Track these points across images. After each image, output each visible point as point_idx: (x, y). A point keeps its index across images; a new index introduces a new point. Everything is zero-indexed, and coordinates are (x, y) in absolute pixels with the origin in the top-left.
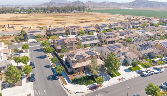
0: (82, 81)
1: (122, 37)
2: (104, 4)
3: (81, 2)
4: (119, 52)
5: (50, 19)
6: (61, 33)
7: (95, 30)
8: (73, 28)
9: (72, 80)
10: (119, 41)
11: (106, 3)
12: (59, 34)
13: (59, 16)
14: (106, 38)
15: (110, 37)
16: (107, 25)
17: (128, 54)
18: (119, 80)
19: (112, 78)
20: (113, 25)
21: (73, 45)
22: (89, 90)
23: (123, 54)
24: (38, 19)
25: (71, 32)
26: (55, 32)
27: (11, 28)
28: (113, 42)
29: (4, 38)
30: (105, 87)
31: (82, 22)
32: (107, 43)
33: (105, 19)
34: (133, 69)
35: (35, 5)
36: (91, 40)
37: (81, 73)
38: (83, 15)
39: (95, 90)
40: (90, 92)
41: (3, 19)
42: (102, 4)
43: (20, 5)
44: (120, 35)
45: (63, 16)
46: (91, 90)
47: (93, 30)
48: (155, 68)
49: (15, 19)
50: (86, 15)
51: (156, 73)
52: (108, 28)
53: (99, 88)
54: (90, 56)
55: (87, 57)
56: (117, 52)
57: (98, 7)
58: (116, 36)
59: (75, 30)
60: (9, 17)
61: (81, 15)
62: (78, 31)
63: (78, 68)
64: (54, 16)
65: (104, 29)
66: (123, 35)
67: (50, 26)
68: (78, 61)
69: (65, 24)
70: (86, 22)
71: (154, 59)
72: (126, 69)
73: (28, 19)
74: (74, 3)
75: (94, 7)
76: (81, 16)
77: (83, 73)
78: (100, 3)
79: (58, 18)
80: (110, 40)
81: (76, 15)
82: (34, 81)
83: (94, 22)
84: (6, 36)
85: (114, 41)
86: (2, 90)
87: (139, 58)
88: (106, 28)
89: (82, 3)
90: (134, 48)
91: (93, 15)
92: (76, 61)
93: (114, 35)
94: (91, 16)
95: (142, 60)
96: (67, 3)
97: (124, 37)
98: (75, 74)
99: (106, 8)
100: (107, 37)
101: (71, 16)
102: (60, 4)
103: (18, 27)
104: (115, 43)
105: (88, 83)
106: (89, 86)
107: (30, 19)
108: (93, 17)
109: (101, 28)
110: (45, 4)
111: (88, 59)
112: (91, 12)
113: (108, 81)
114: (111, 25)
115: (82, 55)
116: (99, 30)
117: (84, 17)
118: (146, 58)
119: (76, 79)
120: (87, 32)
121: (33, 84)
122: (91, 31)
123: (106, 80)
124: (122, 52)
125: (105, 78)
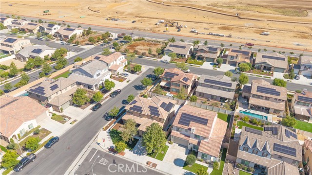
0: (117, 137)
4: (190, 130)
5: (262, 16)
7: (284, 69)
8: (235, 54)
9: (112, 130)
12: (207, 58)
13: (295, 8)
14: (253, 96)
15: (264, 98)
17: (206, 141)
19: (146, 156)
21: (179, 86)
22: (107, 150)
23: (196, 136)
24: (241, 14)
25: (229, 59)
27: (178, 27)
30: (123, 158)
32: (249, 107)
34: (190, 166)
36: (220, 88)
39: (111, 153)
40: (105, 151)
44: (296, 102)
46: (110, 150)
47: (280, 69)
53: (116, 155)
54: (148, 113)
55: (143, 113)
56: (187, 128)
59: (236, 58)
60: (205, 4)
64: (282, 7)
66: (305, 105)
67: (229, 36)
68: (132, 113)
85: (269, 109)
92: (130, 111)
93: (277, 97)
95: (234, 167)
98: (122, 126)
100: (257, 95)
106: (114, 145)
107: (232, 10)
109: (302, 68)
113: (136, 155)
115: (142, 108)
116: (296, 71)
118: (246, 169)
119: (117, 131)
120: (263, 67)
121: (91, 114)
122: (272, 68)
123: (136, 153)
124: (194, 133)
125: (140, 150)
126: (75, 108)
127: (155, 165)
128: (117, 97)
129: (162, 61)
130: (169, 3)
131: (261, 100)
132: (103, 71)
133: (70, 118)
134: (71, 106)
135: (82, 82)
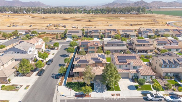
0: (75, 86)
1: (161, 47)
2: (174, 4)
3: (144, 2)
4: (129, 64)
5: (102, 21)
6: (96, 35)
8: (109, 31)
9: (67, 83)
10: (153, 52)
11: (177, 3)
12: (94, 36)
13: (113, 17)
14: (137, 46)
15: (143, 45)
16: (153, 31)
17: (141, 68)
18: (113, 95)
19: (108, 91)
20: (160, 31)
21: (94, 48)
22: (74, 97)
23: (134, 67)
24: (91, 20)
25: (107, 35)
26: (91, 34)
27: (63, 26)
28: (146, 52)
29: (52, 35)
30: (92, 98)
31: (131, 25)
32: (137, 52)
33: (164, 22)
34: (140, 87)
35: (98, 6)
36: (117, 45)
37: (80, 78)
38: (140, 17)
39: (80, 98)
40: (74, 99)
41: (64, 18)
42: (172, 4)
43: (85, 6)
44: (157, 45)
45: (116, 18)
46: (76, 97)
47: (133, 35)
48: (173, 94)
49: (73, 19)
50: (143, 17)
51: (167, 100)
52: (152, 34)
53: (85, 98)
54: (94, 62)
55: (89, 63)
56: (126, 64)
57: (165, 7)
58: (150, 45)
59: (111, 33)
60: (69, 17)
61: (138, 16)
62: (114, 34)
63: (78, 73)
64: (107, 17)
65: (147, 35)
66: (162, 45)
67: (95, 28)
68: (80, 66)
69: (112, 26)
70: (136, 24)
71: (181, 82)
72: (132, 86)
73: (83, 19)
74: (136, 3)
75: (159, 8)
76: (136, 18)
77: (83, 78)
78: (169, 3)
79: (110, 19)
80: (140, 49)
81: (130, 17)
82: (41, 75)
83: (147, 25)
84: (54, 33)
85: (147, 50)
86: (15, 77)
87: (154, 76)
88: (149, 34)
89: (146, 3)
90: (156, 63)
91: (151, 17)
92: (78, 65)
93: (148, 44)
94: (148, 18)
95: (162, 80)
96: (129, 4)
97: (164, 47)
98: (73, 78)
99: (176, 8)
100: (139, 45)
101: (125, 18)
102: (122, 4)
103: (69, 26)
104: (147, 53)
105: (79, 89)
106: (78, 92)
107: (85, 19)
108: (150, 19)
109: (143, 33)
110: (106, 4)
111: (92, 65)
112: (152, 13)
113: (100, 93)
114: (159, 30)
115: (86, 60)
116: (140, 35)
117: (138, 19)
118: (170, 78)
119: (72, 82)
120: (125, 36)
121: (39, 78)
122: (130, 36)
123: (99, 92)
124: (133, 65)
125: (99, 89)
126: (21, 77)
127: (118, 95)
128: (52, 64)
129: (67, 41)
130: (47, 18)
131: (142, 47)
132: (33, 48)
133: (21, 86)
134: (17, 77)
135: (18, 58)
